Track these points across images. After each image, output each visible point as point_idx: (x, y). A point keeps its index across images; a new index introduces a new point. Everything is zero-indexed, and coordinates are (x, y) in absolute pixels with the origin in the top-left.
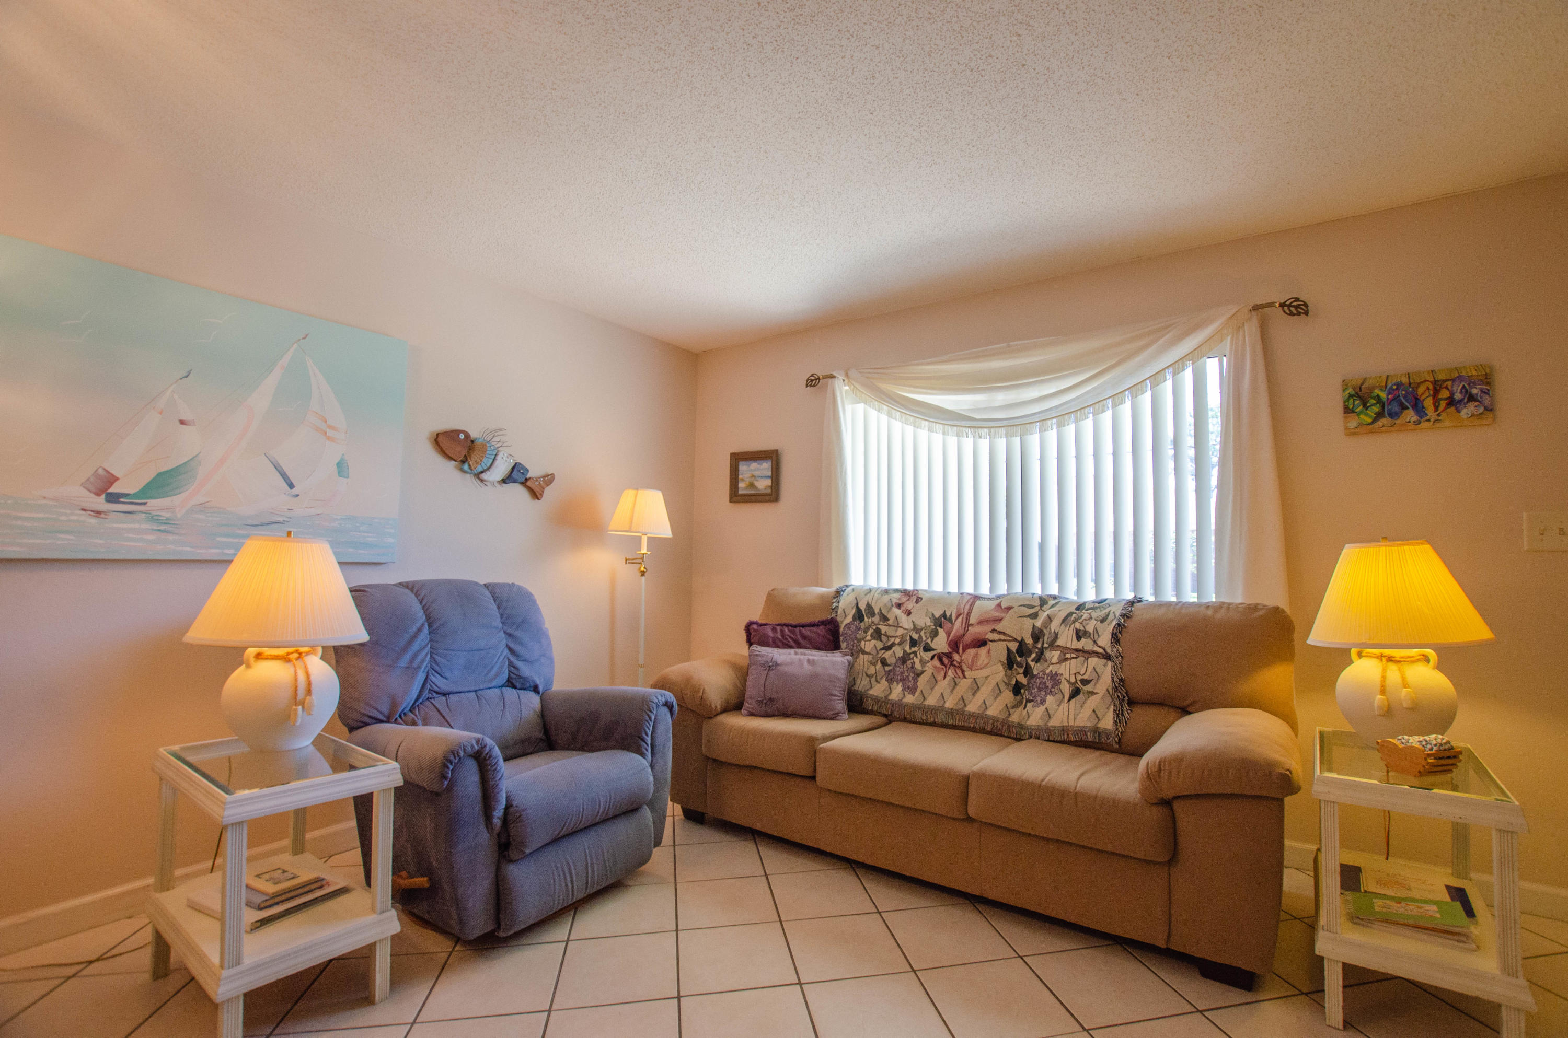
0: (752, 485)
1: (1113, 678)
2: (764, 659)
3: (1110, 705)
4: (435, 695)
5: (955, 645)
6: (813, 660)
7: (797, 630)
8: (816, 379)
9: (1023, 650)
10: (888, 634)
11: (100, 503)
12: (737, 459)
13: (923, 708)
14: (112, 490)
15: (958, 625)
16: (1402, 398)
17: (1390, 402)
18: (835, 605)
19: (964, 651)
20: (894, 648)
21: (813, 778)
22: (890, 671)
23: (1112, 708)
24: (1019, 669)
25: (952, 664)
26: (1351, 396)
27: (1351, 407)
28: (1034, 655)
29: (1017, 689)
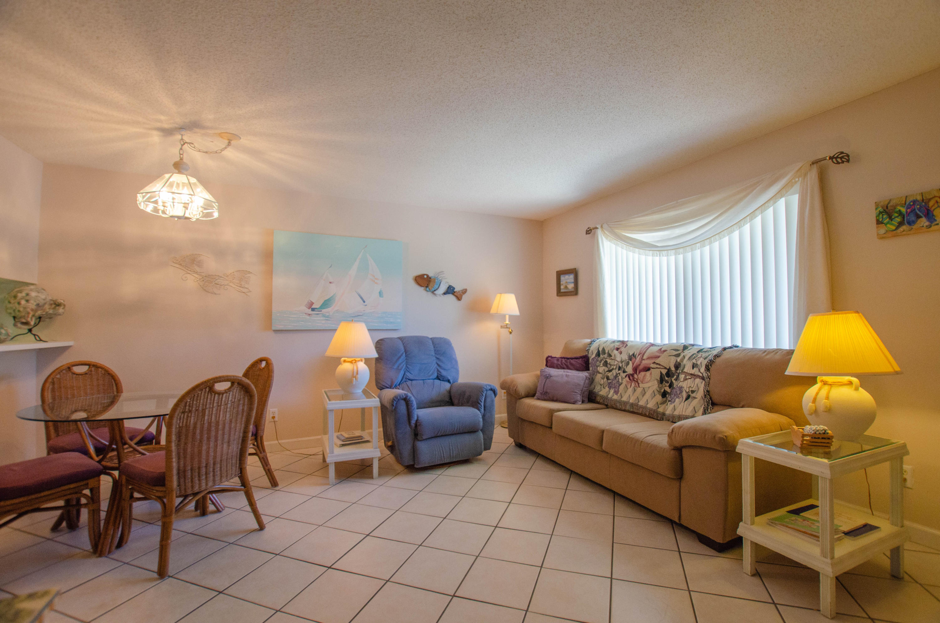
0: (566, 287)
1: (704, 390)
2: (546, 373)
3: (703, 405)
4: (408, 380)
5: (635, 370)
6: (569, 375)
7: (569, 361)
8: (590, 230)
9: (669, 374)
10: (611, 364)
11: (310, 311)
12: (560, 274)
13: (620, 402)
14: (313, 307)
15: (638, 359)
16: (917, 211)
17: (908, 214)
18: (587, 348)
19: (639, 373)
20: (613, 371)
21: (551, 428)
22: (610, 383)
23: (703, 406)
24: (666, 384)
25: (634, 380)
26: (880, 213)
27: (881, 220)
28: (675, 377)
29: (664, 394)
